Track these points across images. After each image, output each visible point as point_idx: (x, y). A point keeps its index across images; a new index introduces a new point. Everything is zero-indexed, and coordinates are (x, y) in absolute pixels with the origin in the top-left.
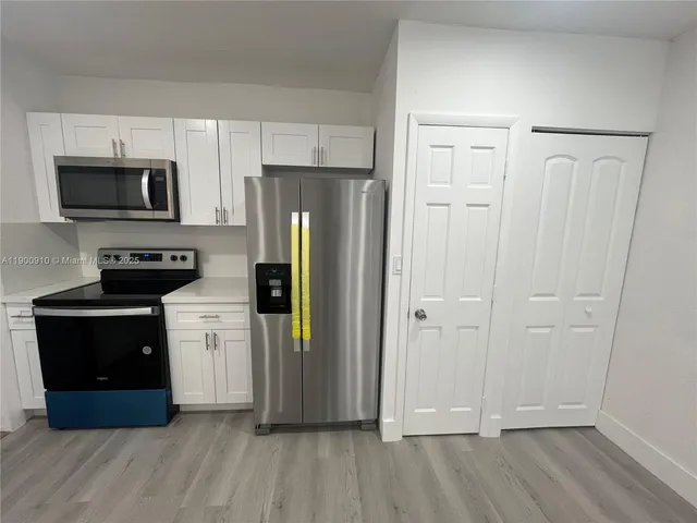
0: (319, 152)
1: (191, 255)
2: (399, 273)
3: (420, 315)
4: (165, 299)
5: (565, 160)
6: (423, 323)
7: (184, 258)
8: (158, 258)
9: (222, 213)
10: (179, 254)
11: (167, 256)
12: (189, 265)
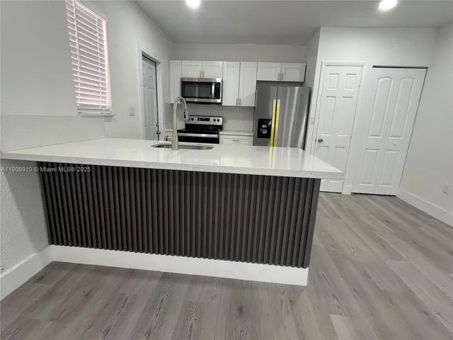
0: (281, 75)
1: (221, 119)
2: (313, 123)
3: (320, 141)
4: (220, 133)
5: (387, 79)
6: (321, 144)
7: (218, 120)
8: (208, 120)
9: (238, 101)
10: (216, 119)
11: (212, 119)
12: (220, 123)
